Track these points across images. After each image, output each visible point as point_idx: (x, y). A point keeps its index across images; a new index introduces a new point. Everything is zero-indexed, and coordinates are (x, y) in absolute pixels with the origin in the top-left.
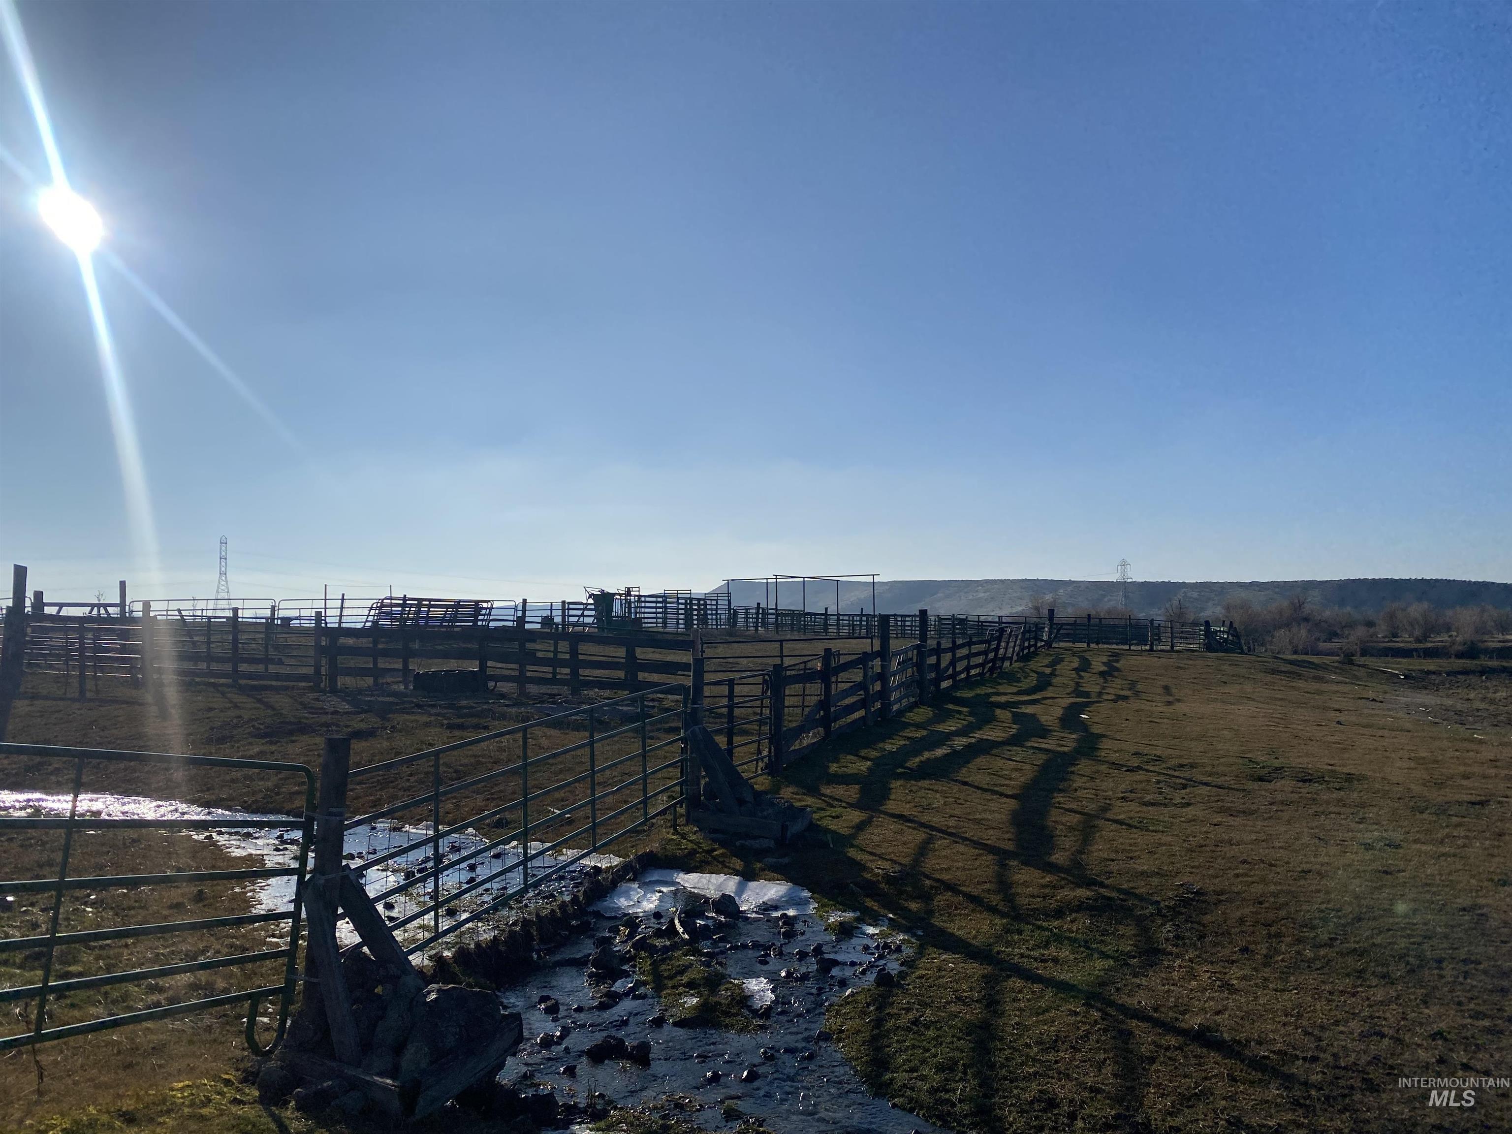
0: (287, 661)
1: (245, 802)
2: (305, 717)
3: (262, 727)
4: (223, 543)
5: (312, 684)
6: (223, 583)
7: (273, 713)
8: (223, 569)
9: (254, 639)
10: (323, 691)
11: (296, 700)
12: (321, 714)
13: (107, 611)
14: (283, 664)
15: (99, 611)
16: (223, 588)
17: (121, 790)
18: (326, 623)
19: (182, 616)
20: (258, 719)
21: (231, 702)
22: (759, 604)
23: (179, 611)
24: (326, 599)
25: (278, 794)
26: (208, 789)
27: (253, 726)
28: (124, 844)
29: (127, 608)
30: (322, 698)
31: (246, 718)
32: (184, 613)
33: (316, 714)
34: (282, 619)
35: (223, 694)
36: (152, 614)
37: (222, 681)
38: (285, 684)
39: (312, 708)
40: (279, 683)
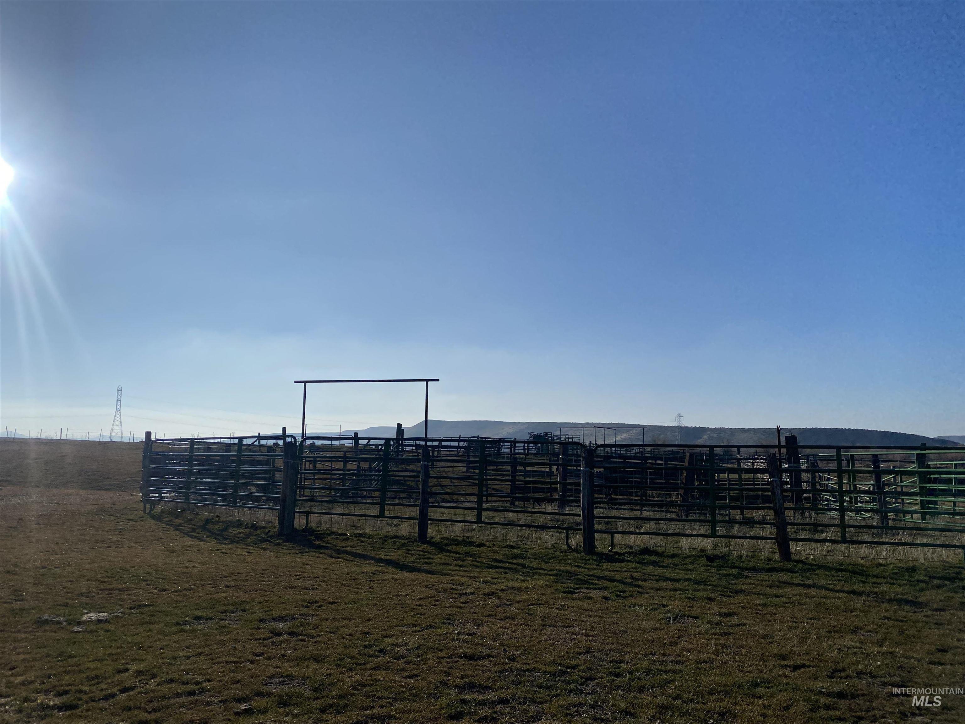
4: (120, 390)
16: (118, 419)
22: (590, 442)
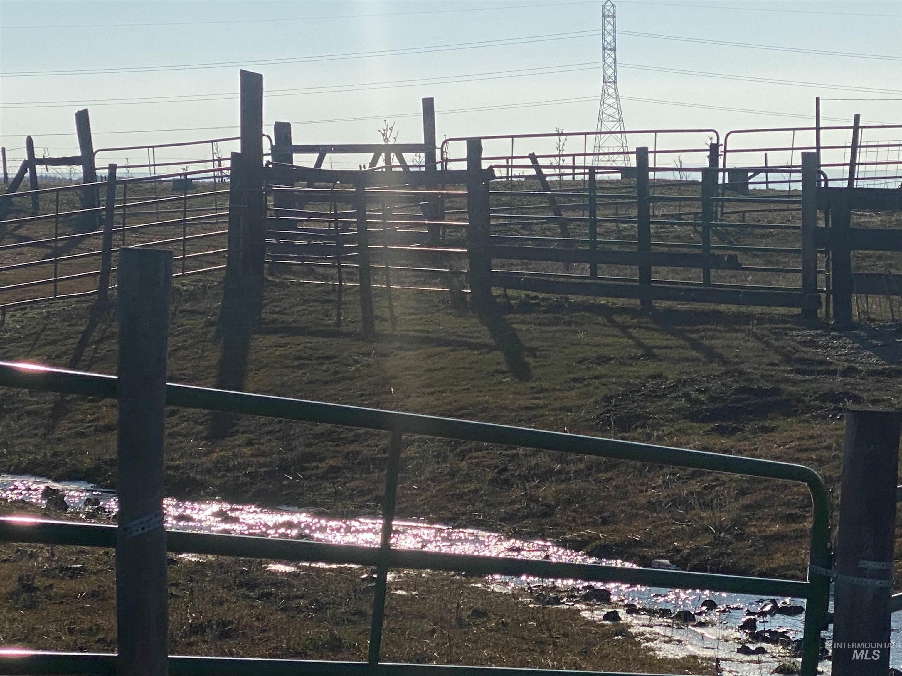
0: (745, 261)
1: (677, 551)
2: (787, 381)
3: (702, 397)
4: (608, 16)
5: (797, 311)
6: (610, 101)
7: (723, 369)
8: (610, 72)
9: (679, 216)
10: (826, 328)
11: (767, 343)
12: (820, 373)
13: (402, 160)
14: (738, 267)
15: (388, 160)
16: (610, 111)
17: (448, 514)
18: (826, 180)
19: (538, 168)
20: (693, 381)
21: (640, 345)
23: (533, 157)
24: (818, 129)
25: (740, 537)
26: (605, 522)
27: (687, 396)
28: (459, 619)
29: (438, 152)
30: (821, 341)
31: (672, 378)
32: (541, 162)
33: (811, 373)
34: (733, 172)
35: (624, 329)
36: (485, 165)
37: (621, 302)
38: (744, 309)
39: (801, 361)
40: (734, 308)
